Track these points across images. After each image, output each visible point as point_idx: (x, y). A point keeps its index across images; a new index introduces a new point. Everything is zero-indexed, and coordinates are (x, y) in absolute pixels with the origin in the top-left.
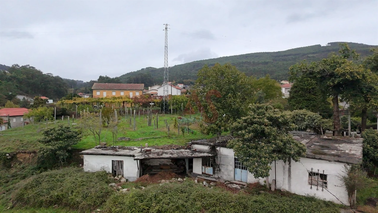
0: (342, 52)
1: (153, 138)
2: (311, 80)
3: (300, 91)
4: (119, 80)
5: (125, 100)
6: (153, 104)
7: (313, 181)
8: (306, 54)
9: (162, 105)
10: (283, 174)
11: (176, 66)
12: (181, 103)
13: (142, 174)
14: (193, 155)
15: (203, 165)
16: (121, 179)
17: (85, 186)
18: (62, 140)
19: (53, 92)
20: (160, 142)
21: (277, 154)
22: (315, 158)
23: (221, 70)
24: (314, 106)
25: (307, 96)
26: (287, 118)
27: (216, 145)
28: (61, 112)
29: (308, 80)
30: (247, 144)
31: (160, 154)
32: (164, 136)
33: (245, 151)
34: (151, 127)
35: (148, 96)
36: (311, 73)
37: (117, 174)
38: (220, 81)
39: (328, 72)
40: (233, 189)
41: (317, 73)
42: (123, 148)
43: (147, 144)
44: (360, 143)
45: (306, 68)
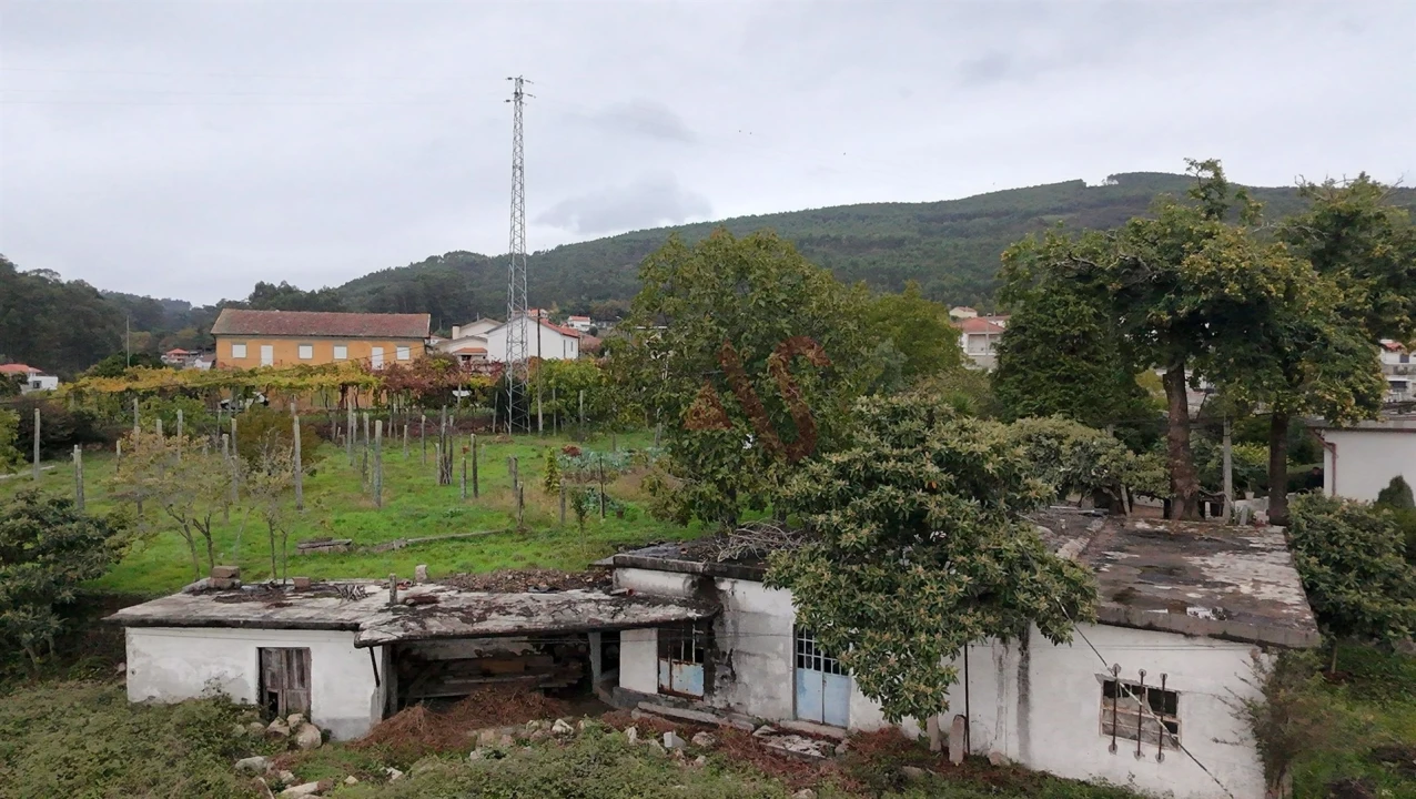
0: (1202, 194)
1: (453, 539)
2: (1079, 303)
3: (1036, 344)
4: (337, 301)
5: (351, 379)
6: (466, 393)
7: (1122, 720)
8: (1037, 214)
9: (503, 399)
10: (995, 694)
11: (560, 248)
12: (578, 391)
13: (394, 701)
14: (620, 618)
15: (662, 653)
16: (295, 731)
17: (119, 776)
18: (34, 559)
19: (59, 344)
20: (481, 556)
21: (979, 614)
22: (1128, 625)
23: (735, 258)
24: (1091, 402)
25: (1063, 365)
26: (1016, 456)
27: (718, 569)
28: (69, 428)
29: (1067, 304)
30: (848, 568)
31: (476, 613)
32: (502, 529)
33: (844, 603)
34: (451, 491)
35: (446, 362)
36: (1086, 276)
37: (280, 708)
38: (734, 300)
39: (1152, 269)
40: (789, 758)
41: (1108, 274)
42: (315, 589)
43: (422, 567)
44: (1279, 550)
45: (1070, 256)
